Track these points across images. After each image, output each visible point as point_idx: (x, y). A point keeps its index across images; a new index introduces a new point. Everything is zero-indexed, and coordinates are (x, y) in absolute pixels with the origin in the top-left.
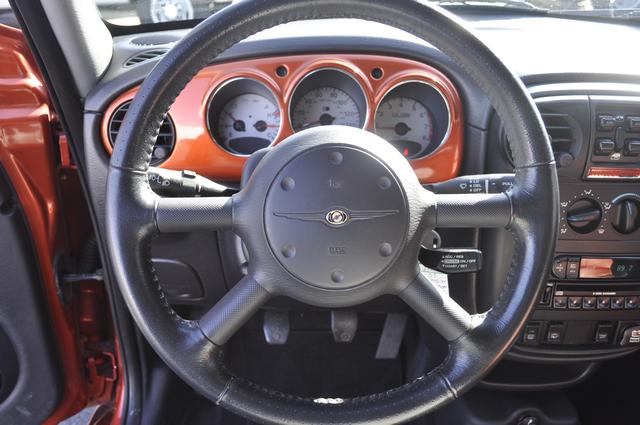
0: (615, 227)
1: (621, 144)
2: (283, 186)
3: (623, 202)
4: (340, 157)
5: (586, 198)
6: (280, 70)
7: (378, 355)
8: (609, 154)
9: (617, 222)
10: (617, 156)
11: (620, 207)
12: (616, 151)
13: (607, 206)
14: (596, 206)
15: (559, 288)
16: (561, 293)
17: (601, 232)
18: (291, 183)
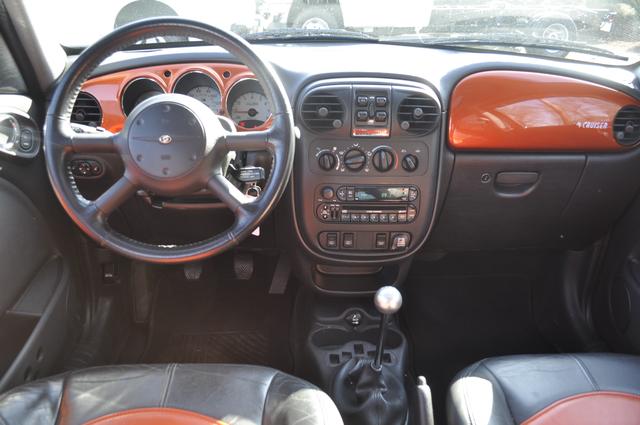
0: (376, 167)
1: (372, 114)
2: (138, 123)
3: (379, 151)
4: (168, 107)
5: (355, 149)
6: (167, 74)
7: (270, 292)
8: (366, 120)
9: (377, 164)
10: (371, 122)
11: (378, 155)
12: (371, 118)
13: (369, 154)
14: (363, 154)
15: (344, 208)
16: (345, 211)
17: (367, 170)
18: (143, 122)
